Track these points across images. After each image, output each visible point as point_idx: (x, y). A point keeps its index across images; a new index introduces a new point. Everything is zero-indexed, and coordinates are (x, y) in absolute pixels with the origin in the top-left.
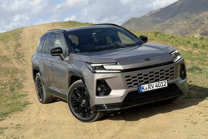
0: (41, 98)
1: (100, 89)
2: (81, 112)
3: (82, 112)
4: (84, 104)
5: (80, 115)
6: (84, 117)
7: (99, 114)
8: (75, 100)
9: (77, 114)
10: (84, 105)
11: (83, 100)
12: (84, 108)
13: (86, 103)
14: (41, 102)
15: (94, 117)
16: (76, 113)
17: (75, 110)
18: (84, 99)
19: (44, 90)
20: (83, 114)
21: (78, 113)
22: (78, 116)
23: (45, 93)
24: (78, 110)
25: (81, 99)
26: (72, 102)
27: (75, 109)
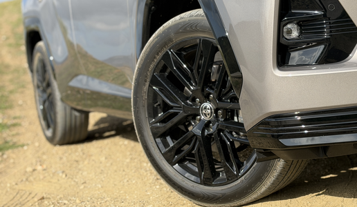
0: (48, 126)
1: (295, 34)
2: (191, 161)
3: (196, 158)
4: (209, 122)
5: (187, 175)
6: (206, 182)
7: (280, 165)
8: (166, 107)
9: (174, 171)
10: (207, 125)
11: (201, 103)
12: (207, 140)
13: (217, 116)
14: (51, 140)
15: (258, 179)
16: (172, 164)
17: (164, 150)
18: (207, 98)
19: (58, 95)
20: (201, 168)
21: (180, 162)
22: (179, 179)
23: (60, 107)
24: (178, 151)
25: (193, 100)
26: (153, 113)
27: (166, 145)
